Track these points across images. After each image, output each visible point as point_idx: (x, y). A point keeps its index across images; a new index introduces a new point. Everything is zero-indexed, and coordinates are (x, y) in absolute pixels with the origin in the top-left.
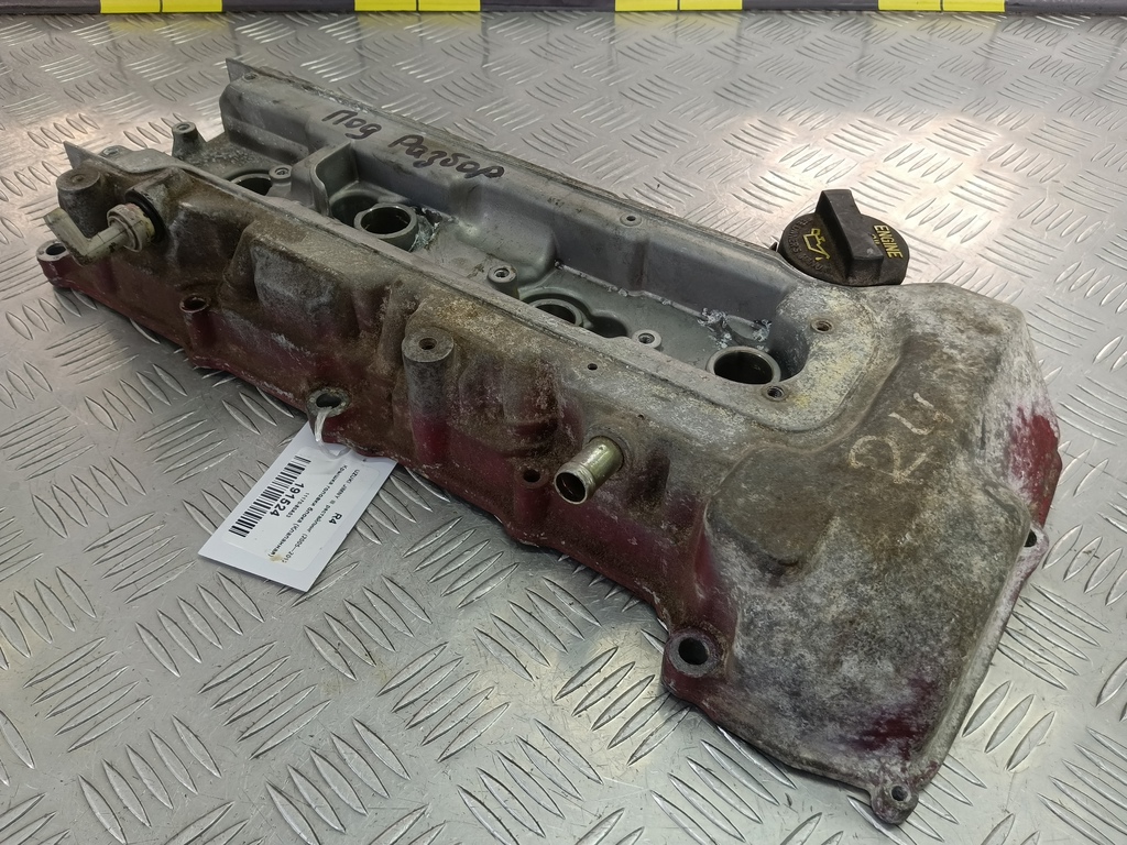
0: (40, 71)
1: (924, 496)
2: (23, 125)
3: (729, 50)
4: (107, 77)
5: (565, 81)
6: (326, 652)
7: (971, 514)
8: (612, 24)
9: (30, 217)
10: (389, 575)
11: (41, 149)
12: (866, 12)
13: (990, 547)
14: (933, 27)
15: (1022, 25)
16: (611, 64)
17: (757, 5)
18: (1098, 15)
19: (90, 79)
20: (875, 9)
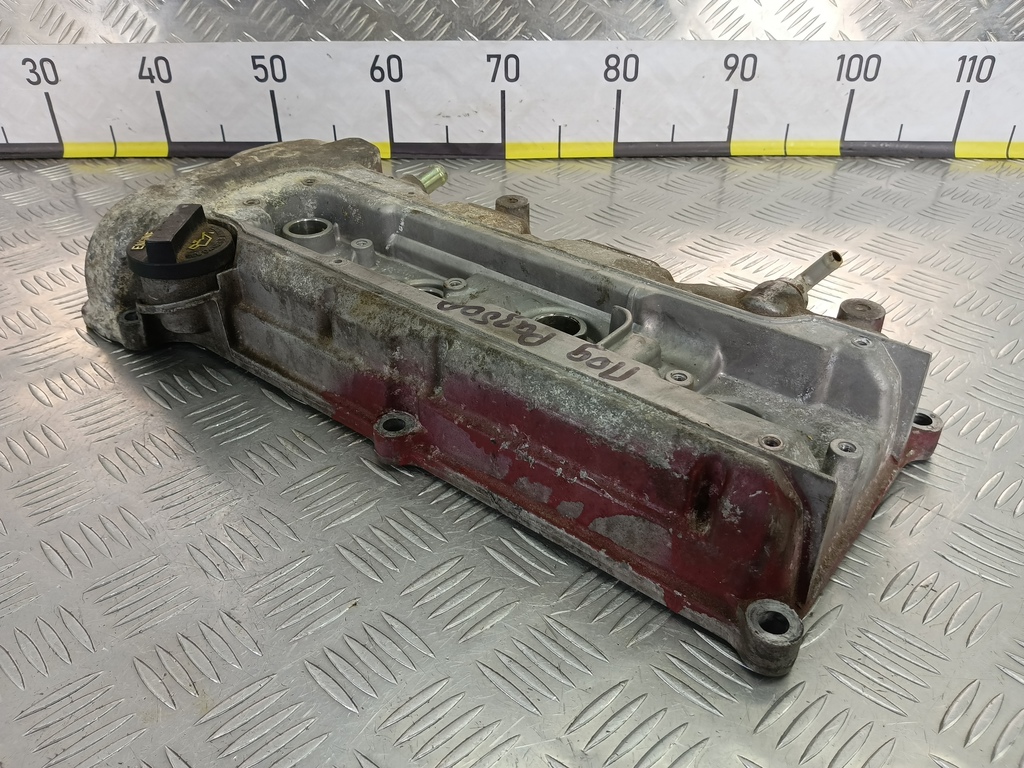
3: (600, 186)
4: (57, 203)
6: (153, 683)
8: (504, 167)
10: (228, 610)
12: (720, 159)
14: (781, 166)
15: (856, 165)
17: (626, 153)
18: (921, 158)
19: (42, 205)
20: (729, 155)
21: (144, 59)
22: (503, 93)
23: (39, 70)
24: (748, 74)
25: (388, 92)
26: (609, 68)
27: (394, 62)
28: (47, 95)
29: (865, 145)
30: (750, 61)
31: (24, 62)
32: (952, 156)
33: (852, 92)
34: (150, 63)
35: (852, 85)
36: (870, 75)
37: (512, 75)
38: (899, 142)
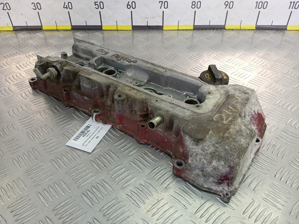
0: (29, 42)
1: (230, 126)
2: (24, 54)
3: (190, 38)
4: (44, 43)
5: (151, 45)
6: (95, 165)
7: (241, 130)
8: (163, 33)
9: (26, 73)
10: (110, 149)
11: (29, 59)
12: (222, 30)
13: (246, 137)
14: (239, 32)
15: (260, 32)
16: (162, 41)
17: (197, 28)
18: (278, 30)
19: (40, 44)
20: (225, 29)
21: (65, 3)
22: (163, 12)
23: (36, 6)
24: (231, 7)
25: (131, 12)
26: (193, 5)
27: (133, 3)
28: (38, 13)
29: (262, 27)
30: (232, 3)
31: (32, 4)
32: (286, 29)
33: (259, 12)
34: (66, 4)
35: (260, 10)
36: (265, 7)
37: (166, 7)
38: (272, 25)
